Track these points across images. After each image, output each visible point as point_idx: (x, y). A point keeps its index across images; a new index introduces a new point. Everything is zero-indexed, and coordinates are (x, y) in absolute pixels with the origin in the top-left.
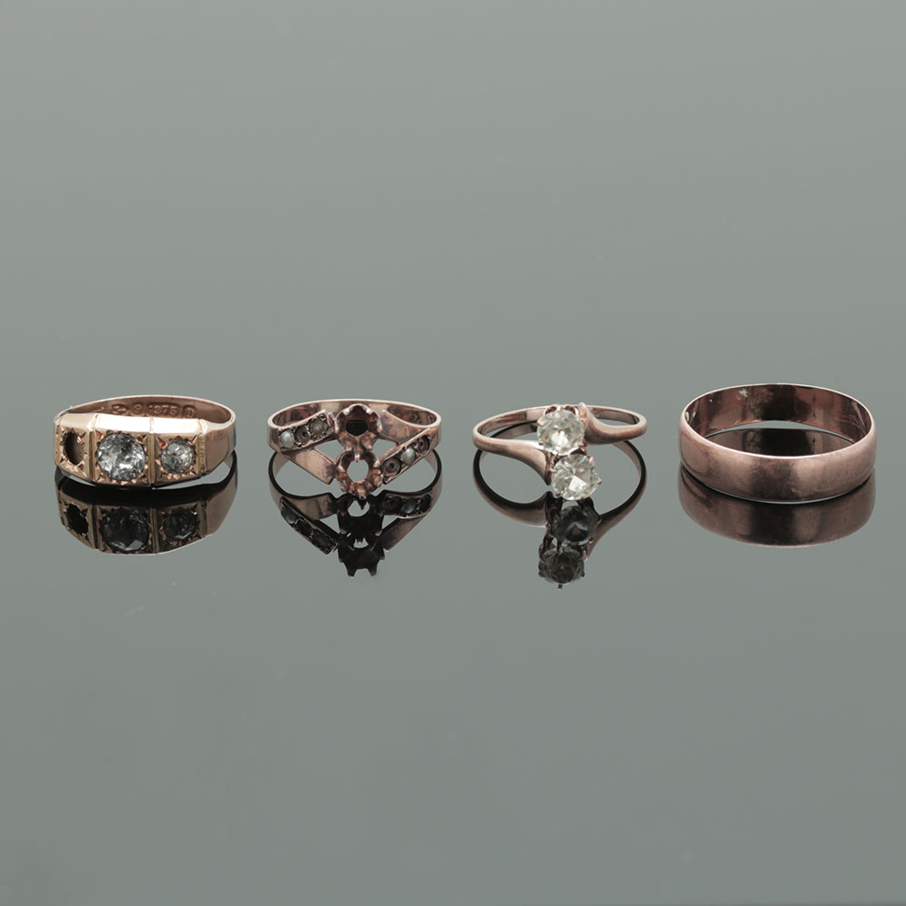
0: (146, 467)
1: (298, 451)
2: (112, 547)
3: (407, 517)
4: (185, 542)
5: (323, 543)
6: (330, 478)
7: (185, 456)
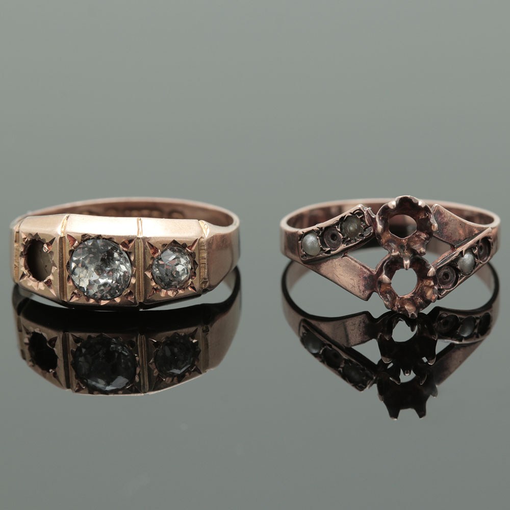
0: (133, 281)
1: (325, 259)
2: (87, 385)
3: (464, 342)
4: (181, 378)
5: (356, 377)
6: (367, 293)
7: (182, 266)
